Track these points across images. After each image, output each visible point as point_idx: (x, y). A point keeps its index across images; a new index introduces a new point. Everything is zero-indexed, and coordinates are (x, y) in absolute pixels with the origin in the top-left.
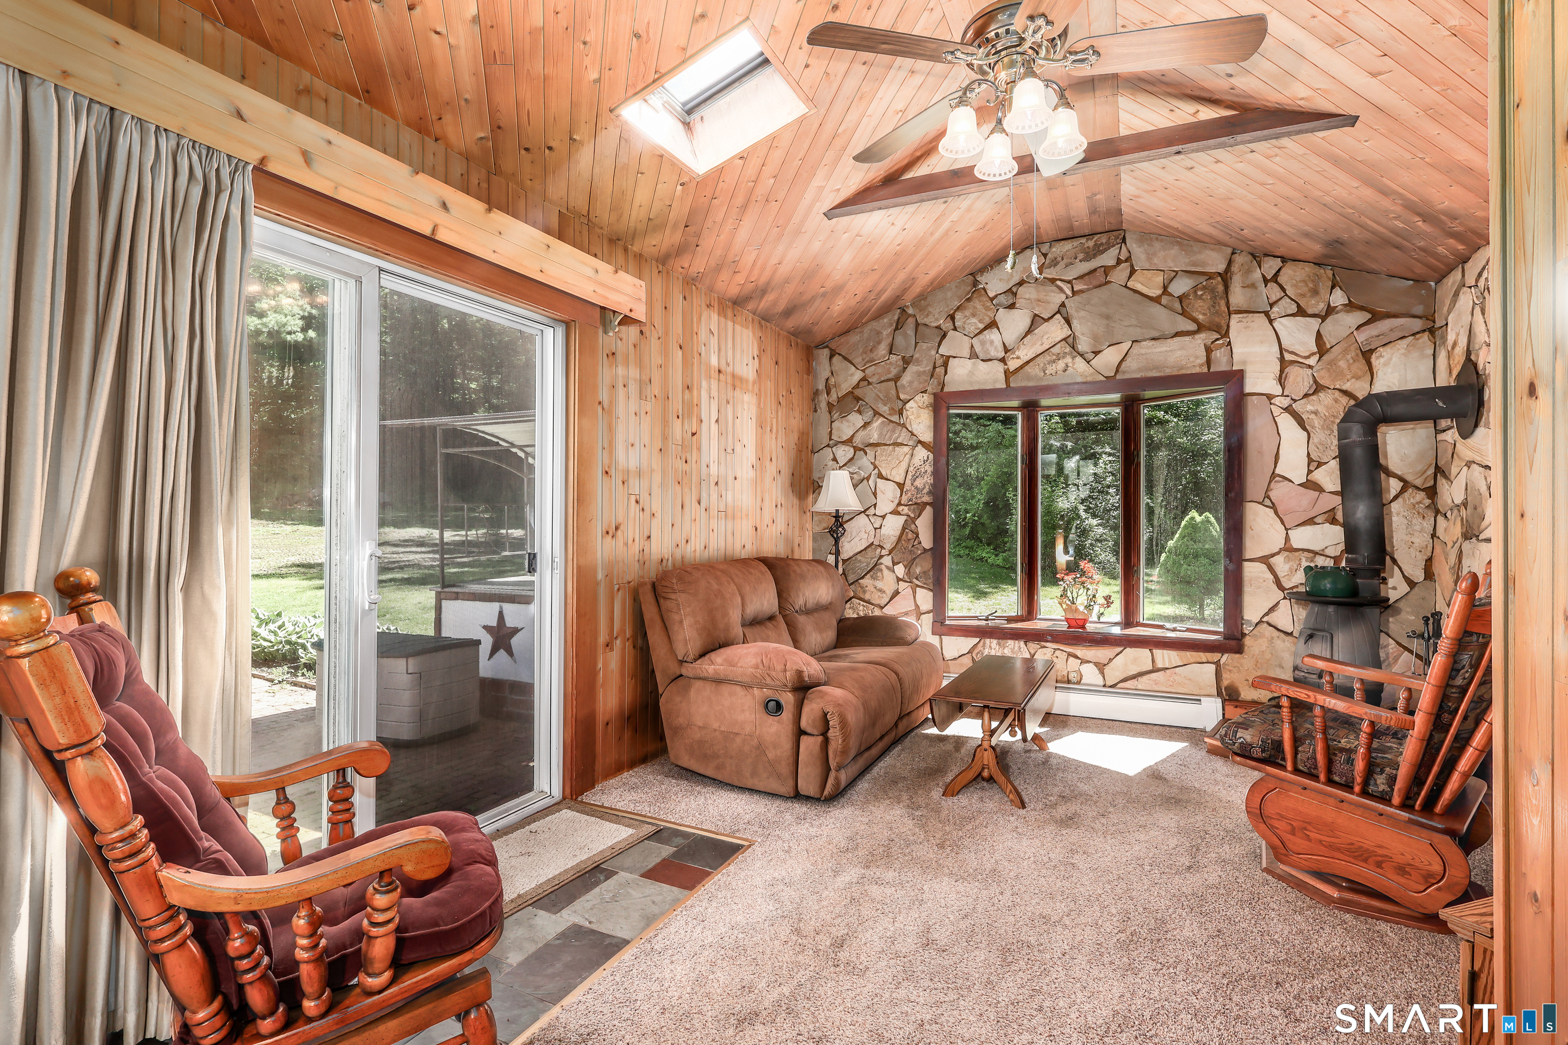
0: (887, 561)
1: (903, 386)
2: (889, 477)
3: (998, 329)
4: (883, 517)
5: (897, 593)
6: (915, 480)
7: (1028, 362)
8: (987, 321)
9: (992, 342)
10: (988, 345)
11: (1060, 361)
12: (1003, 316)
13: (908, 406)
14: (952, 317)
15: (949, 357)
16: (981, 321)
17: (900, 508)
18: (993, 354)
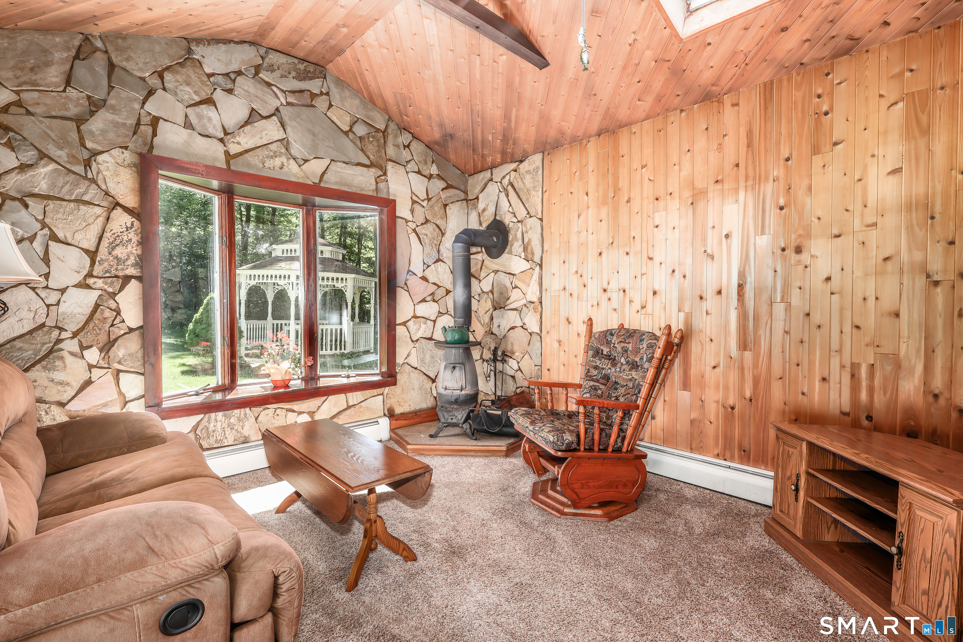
0: (71, 345)
1: (91, 133)
2: (70, 241)
3: (216, 108)
4: (63, 291)
5: (88, 383)
6: (113, 248)
7: (247, 151)
8: (204, 96)
9: (210, 119)
10: (205, 121)
11: (277, 159)
12: (220, 97)
13: (100, 158)
14: (161, 76)
15: (157, 118)
16: (195, 93)
17: (90, 281)
18: (211, 131)
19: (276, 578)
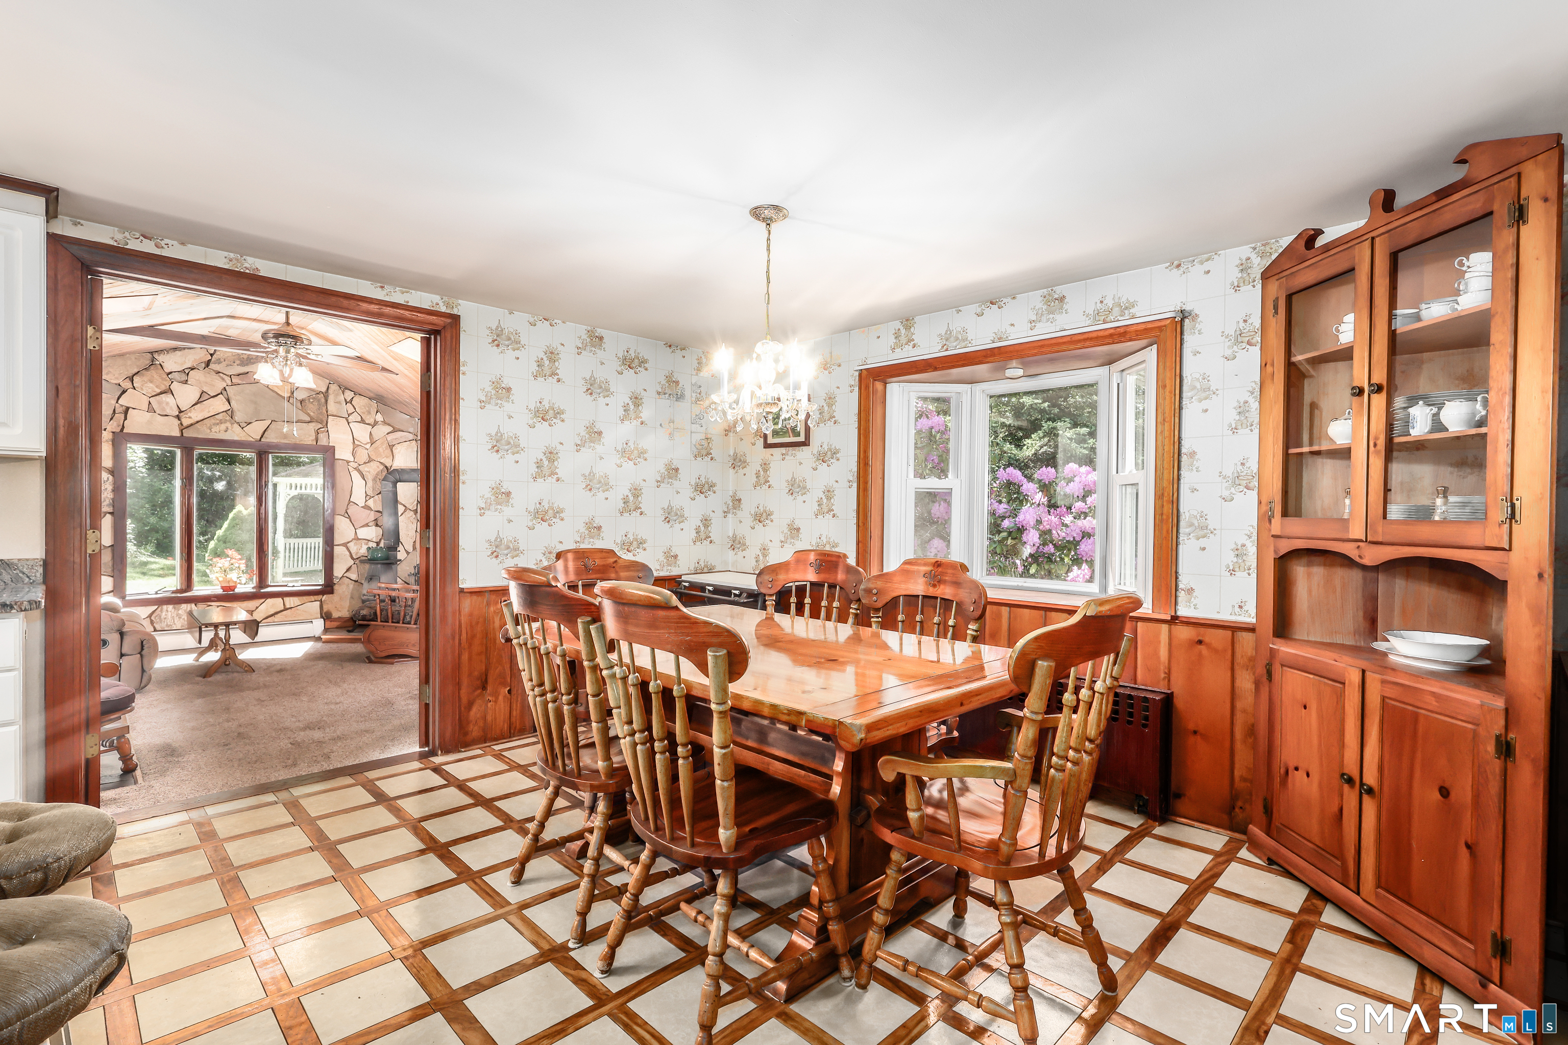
3: (173, 395)
7: (198, 422)
8: (163, 388)
9: (167, 403)
10: (164, 405)
11: (223, 425)
12: (175, 386)
14: (131, 379)
15: (128, 409)
16: (157, 387)
18: (168, 412)
19: (142, 642)
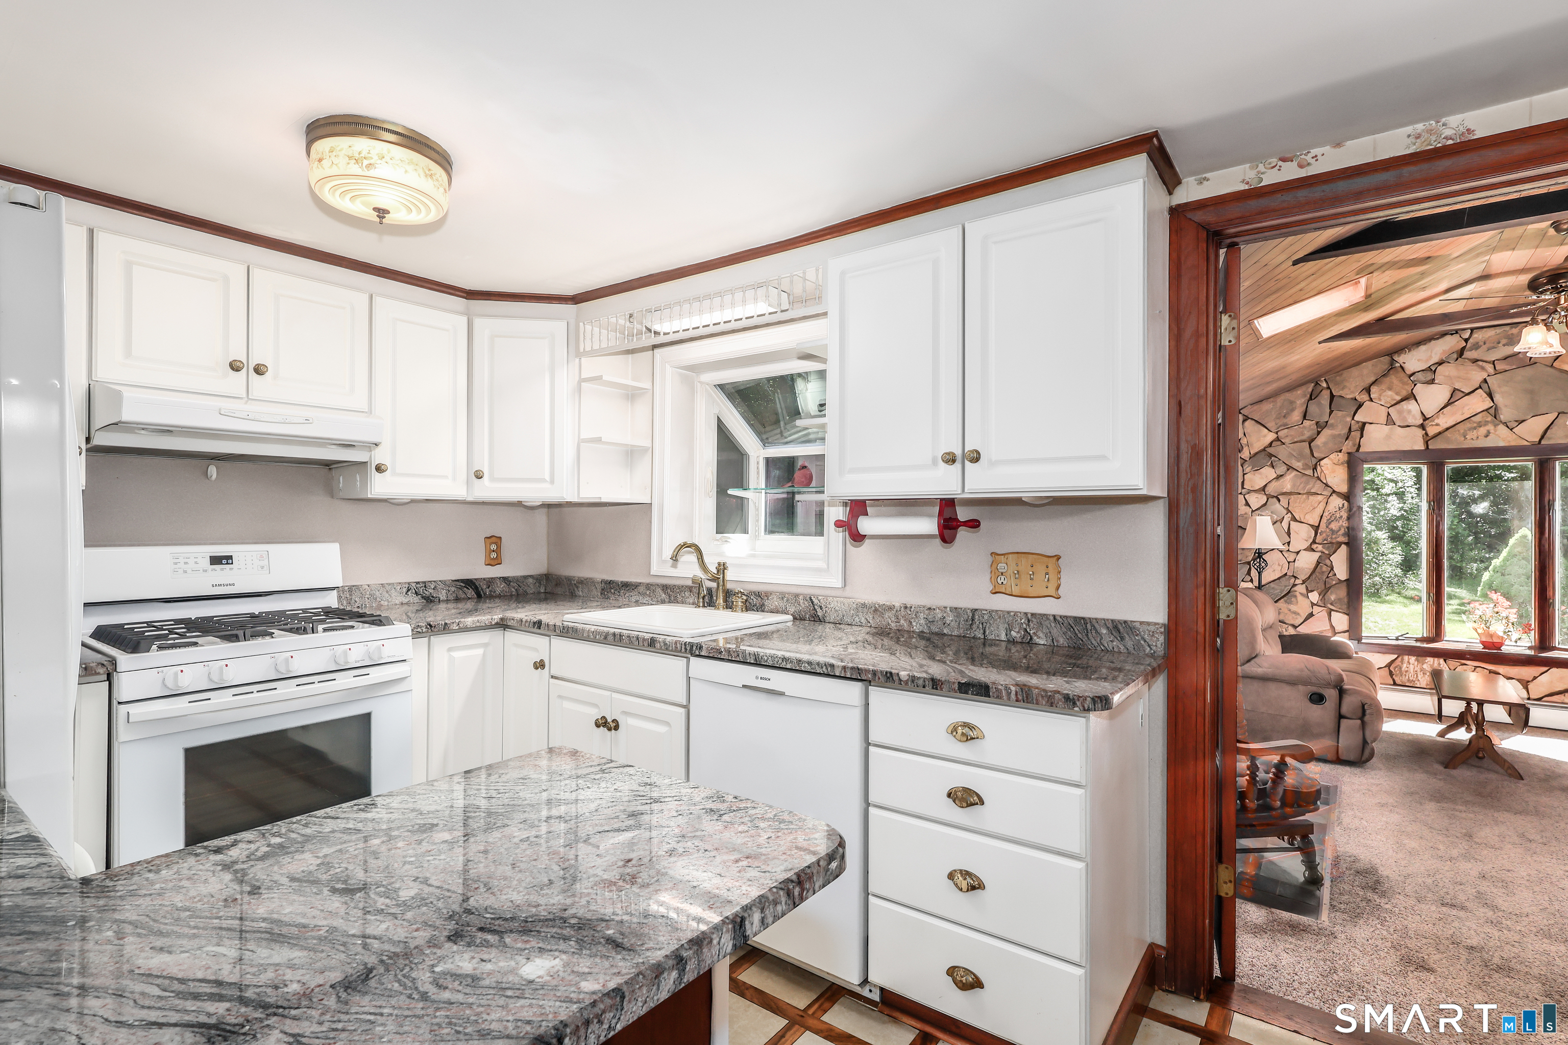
0: (1301, 589)
1: (1318, 446)
2: (1302, 521)
3: (1416, 400)
4: (1298, 553)
5: (1311, 615)
6: (1330, 523)
7: (1447, 429)
8: (1404, 393)
9: (1409, 412)
10: (1405, 414)
11: (1483, 429)
12: (1419, 390)
13: (1322, 463)
14: (1368, 390)
15: (1364, 424)
16: (1397, 394)
17: (1314, 546)
18: (1410, 421)
19: (1363, 706)
